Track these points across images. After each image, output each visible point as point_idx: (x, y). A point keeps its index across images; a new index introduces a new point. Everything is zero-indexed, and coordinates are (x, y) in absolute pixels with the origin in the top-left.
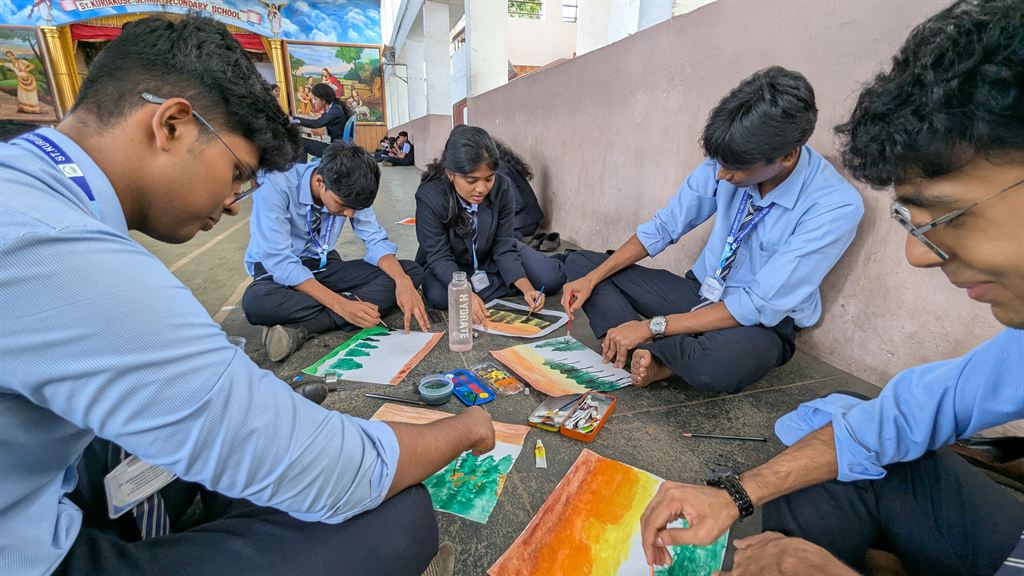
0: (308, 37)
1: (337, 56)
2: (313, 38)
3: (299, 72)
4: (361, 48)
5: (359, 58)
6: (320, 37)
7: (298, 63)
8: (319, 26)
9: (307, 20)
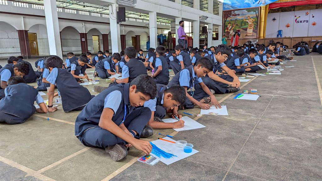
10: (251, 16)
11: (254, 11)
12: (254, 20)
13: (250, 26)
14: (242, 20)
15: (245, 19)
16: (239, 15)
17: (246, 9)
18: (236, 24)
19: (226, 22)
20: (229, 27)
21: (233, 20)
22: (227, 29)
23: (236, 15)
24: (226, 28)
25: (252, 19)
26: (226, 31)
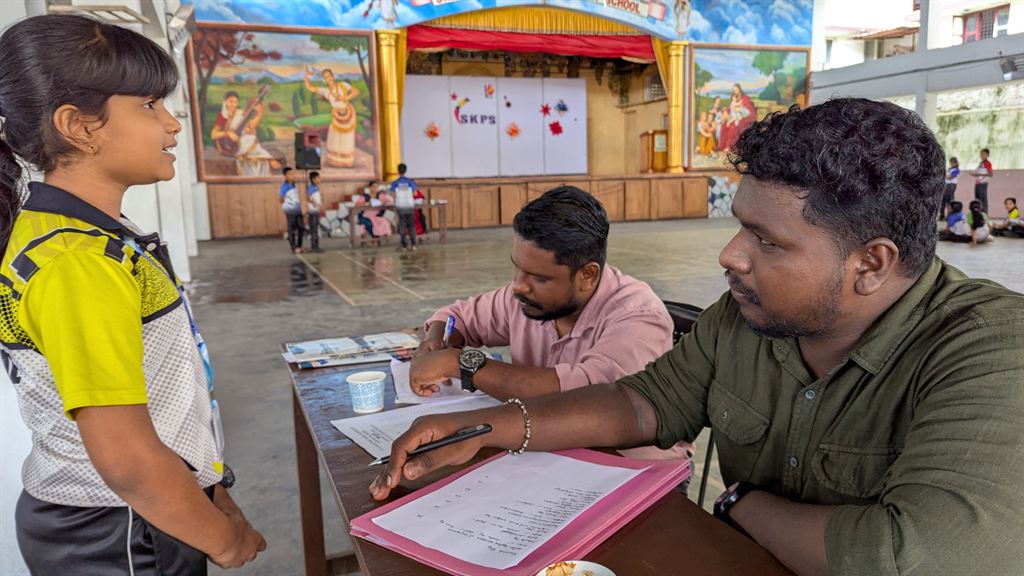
0: (721, 36)
1: (754, 65)
2: (728, 38)
3: (703, 92)
4: (785, 52)
5: (781, 67)
6: (735, 37)
7: (703, 77)
8: (737, 21)
9: (722, 12)
10: (338, 71)
11: (352, 51)
12: (355, 92)
13: (340, 121)
14: (297, 87)
15: (312, 84)
16: (276, 56)
17: (315, 35)
18: (266, 101)
19: (211, 88)
20: (231, 117)
21: (249, 83)
22: (222, 123)
23: (260, 56)
24: (211, 117)
25: (345, 84)
26: (216, 134)
